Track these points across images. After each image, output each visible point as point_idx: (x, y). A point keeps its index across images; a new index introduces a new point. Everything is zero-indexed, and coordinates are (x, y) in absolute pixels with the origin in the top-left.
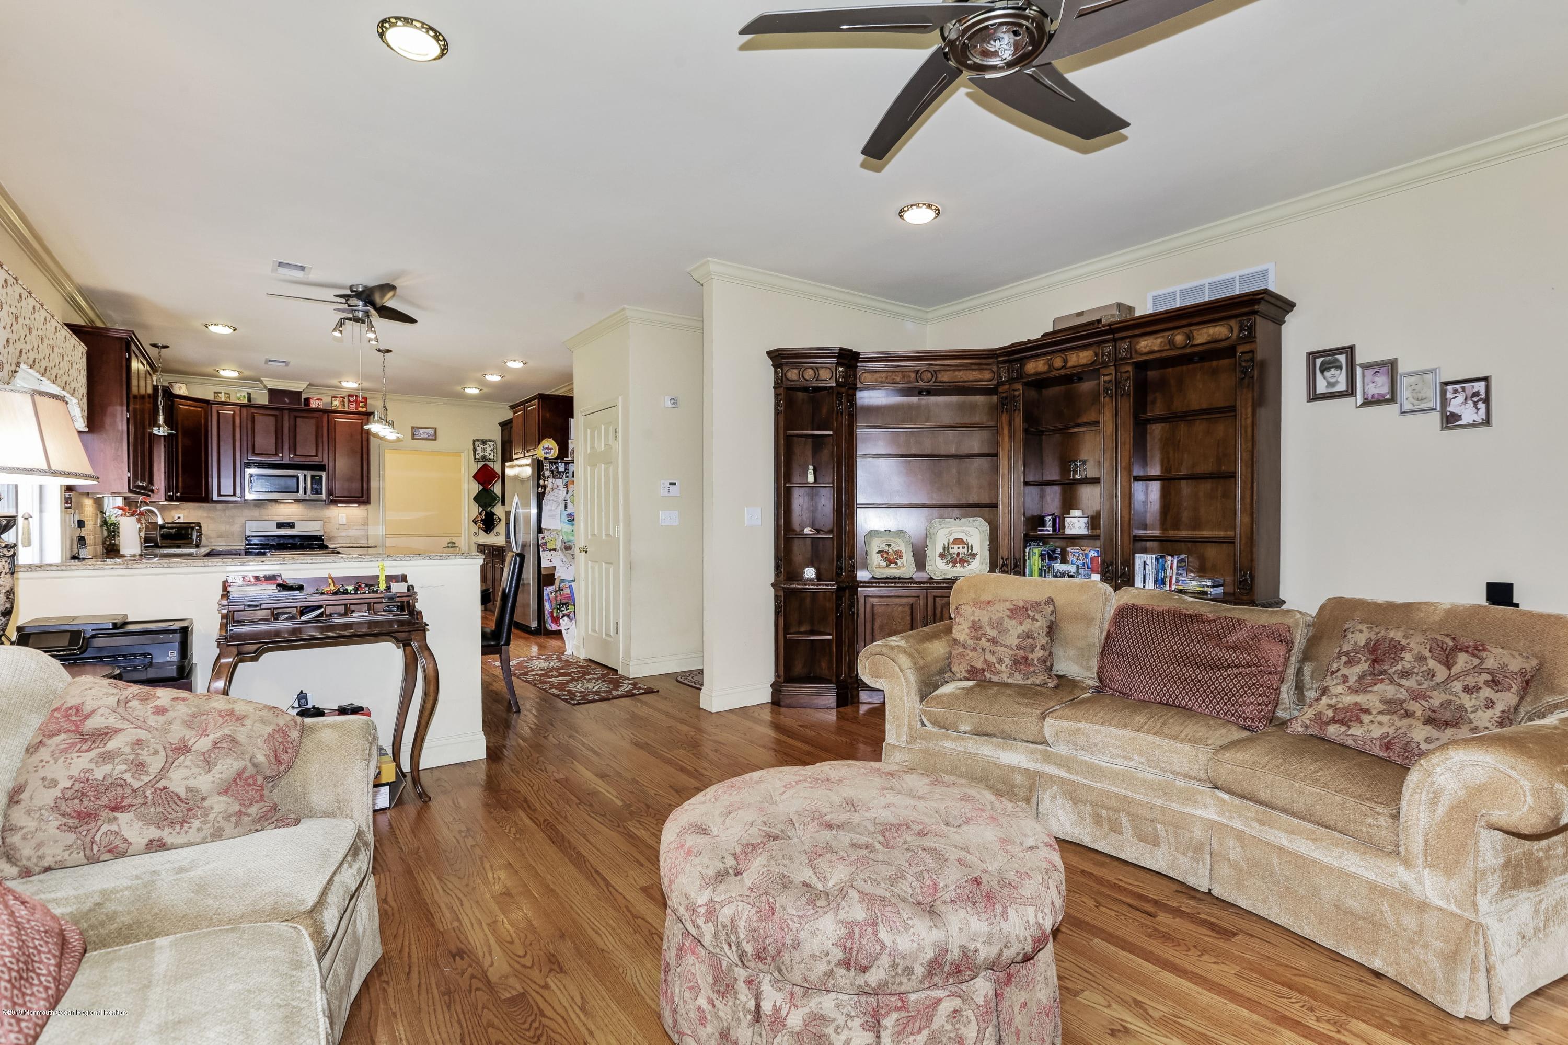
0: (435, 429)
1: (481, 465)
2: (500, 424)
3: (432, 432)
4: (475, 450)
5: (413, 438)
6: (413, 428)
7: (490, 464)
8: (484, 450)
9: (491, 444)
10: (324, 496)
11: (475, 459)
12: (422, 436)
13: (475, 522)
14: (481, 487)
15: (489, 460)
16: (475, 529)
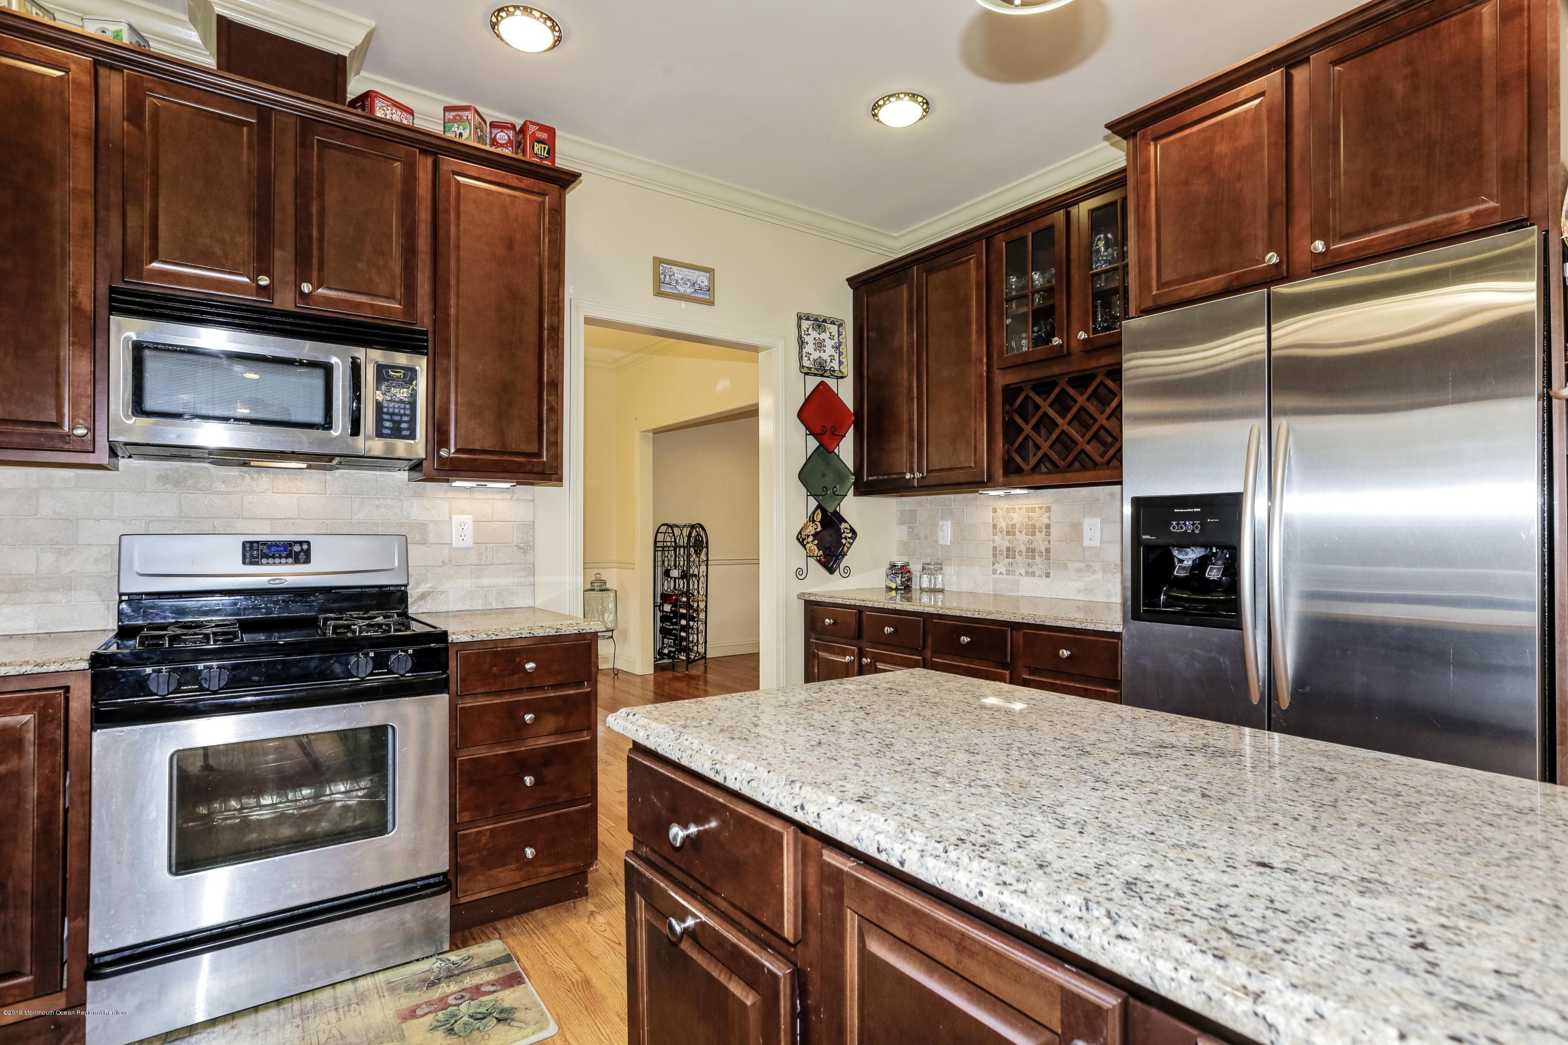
0: (710, 271)
1: (812, 382)
2: (851, 281)
3: (702, 279)
4: (802, 343)
5: (659, 293)
6: (658, 262)
7: (831, 383)
8: (820, 345)
9: (834, 329)
10: (418, 447)
11: (801, 367)
12: (681, 289)
13: (801, 540)
14: (813, 444)
15: (832, 374)
16: (798, 556)
